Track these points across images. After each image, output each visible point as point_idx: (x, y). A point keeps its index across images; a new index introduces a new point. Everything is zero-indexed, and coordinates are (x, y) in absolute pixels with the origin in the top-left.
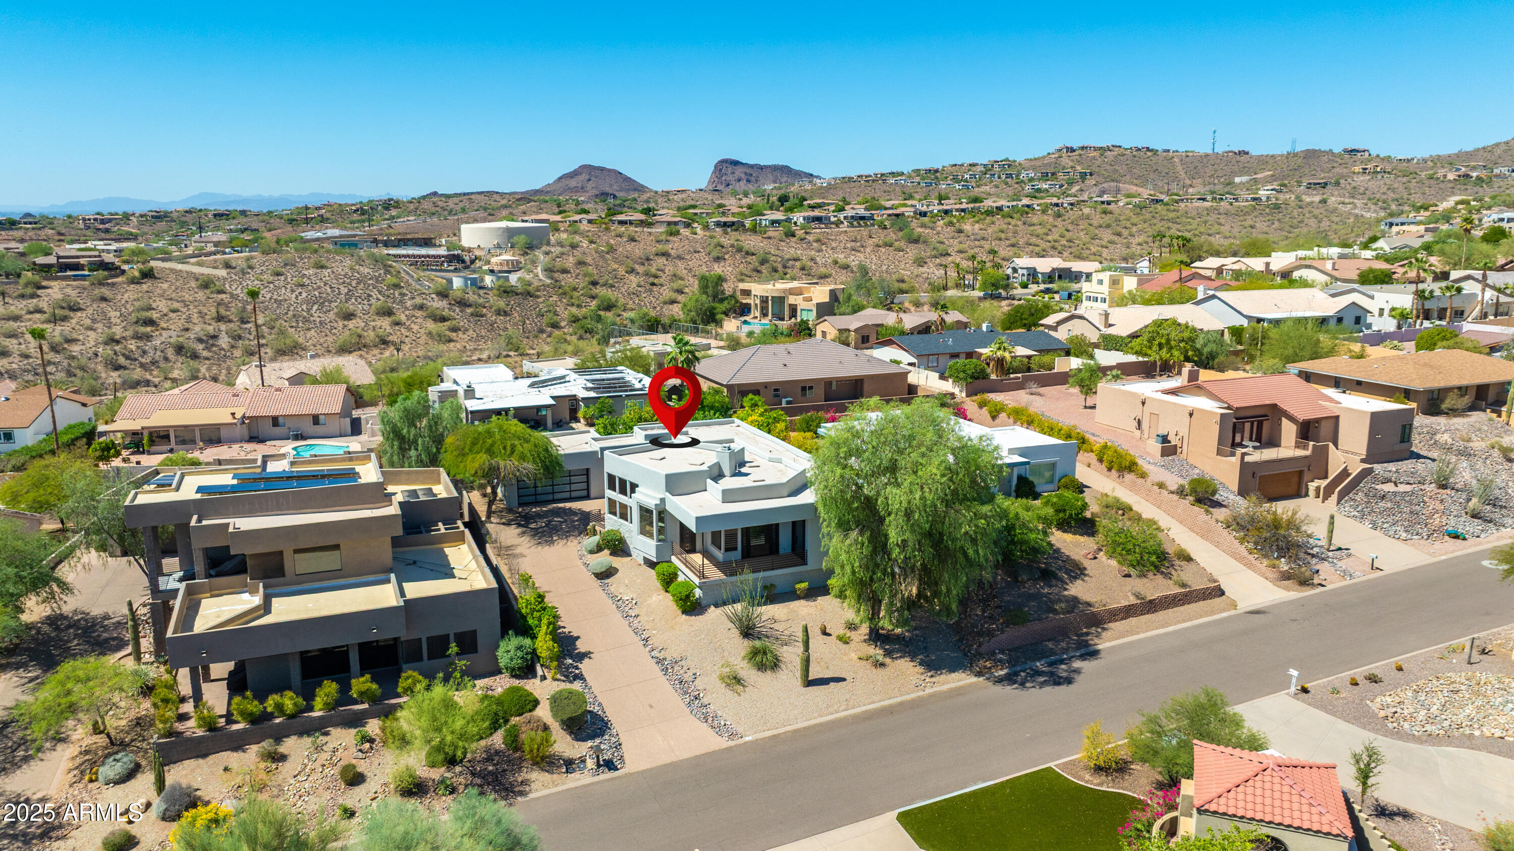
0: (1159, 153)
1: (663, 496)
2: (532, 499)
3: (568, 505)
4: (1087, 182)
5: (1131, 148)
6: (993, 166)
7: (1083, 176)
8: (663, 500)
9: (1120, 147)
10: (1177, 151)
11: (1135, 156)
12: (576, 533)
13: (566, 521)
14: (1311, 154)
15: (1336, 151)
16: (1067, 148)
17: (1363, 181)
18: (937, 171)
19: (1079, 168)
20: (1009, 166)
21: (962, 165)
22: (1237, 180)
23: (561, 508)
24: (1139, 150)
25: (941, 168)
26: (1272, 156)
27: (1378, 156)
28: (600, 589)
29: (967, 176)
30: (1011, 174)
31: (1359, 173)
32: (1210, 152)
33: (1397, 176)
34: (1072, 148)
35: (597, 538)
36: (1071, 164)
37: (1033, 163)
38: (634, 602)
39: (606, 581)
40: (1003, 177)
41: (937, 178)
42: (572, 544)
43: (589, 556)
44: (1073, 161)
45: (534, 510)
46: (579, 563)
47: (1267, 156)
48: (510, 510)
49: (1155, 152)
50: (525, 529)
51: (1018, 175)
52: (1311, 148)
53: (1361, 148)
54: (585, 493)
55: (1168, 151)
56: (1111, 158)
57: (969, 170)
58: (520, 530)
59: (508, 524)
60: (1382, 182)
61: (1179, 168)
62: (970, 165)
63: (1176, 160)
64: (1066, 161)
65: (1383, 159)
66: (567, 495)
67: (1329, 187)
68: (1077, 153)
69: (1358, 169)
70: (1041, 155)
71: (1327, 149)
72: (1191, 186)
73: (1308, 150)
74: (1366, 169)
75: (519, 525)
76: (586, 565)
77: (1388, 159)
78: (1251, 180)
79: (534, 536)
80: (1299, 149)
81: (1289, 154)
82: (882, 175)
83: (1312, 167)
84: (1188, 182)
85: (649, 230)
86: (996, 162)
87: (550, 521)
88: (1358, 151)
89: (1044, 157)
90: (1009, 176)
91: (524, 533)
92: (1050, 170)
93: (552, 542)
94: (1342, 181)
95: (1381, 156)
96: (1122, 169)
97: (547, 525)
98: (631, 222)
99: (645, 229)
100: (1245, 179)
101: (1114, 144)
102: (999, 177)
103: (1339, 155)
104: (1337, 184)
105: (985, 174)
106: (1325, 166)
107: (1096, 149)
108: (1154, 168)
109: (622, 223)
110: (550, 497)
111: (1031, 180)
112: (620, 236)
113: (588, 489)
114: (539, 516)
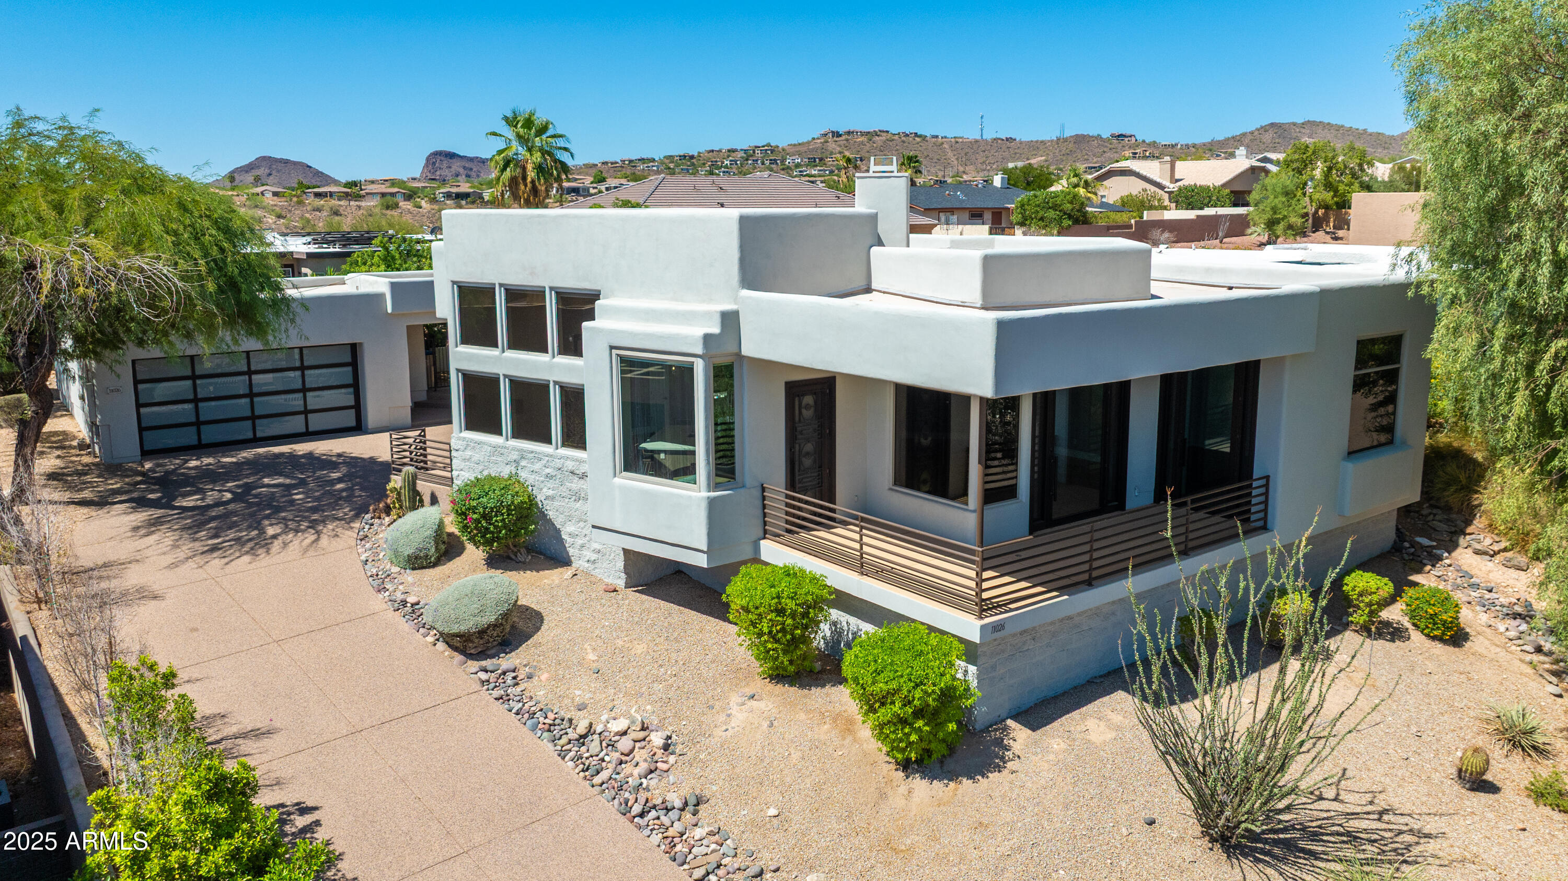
0: (928, 138)
1: (729, 307)
2: (188, 437)
3: (302, 448)
5: (899, 134)
6: (754, 152)
8: (730, 320)
9: (887, 132)
10: (946, 137)
11: (904, 142)
12: (346, 510)
13: (303, 483)
14: (1081, 140)
15: (1104, 136)
16: (833, 132)
18: (692, 157)
20: (772, 151)
21: (720, 151)
22: (1011, 165)
23: (282, 455)
24: (907, 135)
25: (696, 154)
26: (1042, 142)
27: (1144, 141)
28: (487, 697)
29: (727, 162)
30: (775, 160)
31: (1130, 158)
32: (979, 138)
34: (838, 132)
35: (427, 516)
36: (838, 149)
37: (797, 148)
38: (657, 739)
39: (505, 662)
40: (767, 163)
41: (693, 164)
42: (337, 544)
43: (410, 577)
44: (840, 146)
45: (193, 463)
46: (378, 602)
47: (1037, 142)
48: (110, 468)
49: (924, 138)
50: (160, 512)
51: (783, 161)
52: (1080, 133)
53: (1128, 133)
54: (349, 419)
55: (937, 137)
56: (880, 143)
57: (728, 156)
58: (142, 516)
59: (102, 502)
61: (950, 154)
62: (729, 151)
63: (945, 146)
64: (832, 146)
65: (1149, 145)
66: (296, 424)
68: (844, 137)
69: (1128, 153)
70: (805, 141)
71: (1095, 134)
72: (964, 172)
73: (1077, 135)
74: (1136, 153)
75: (141, 503)
76: (414, 611)
77: (1154, 144)
79: (193, 529)
80: (1068, 134)
81: (1058, 139)
82: (631, 161)
83: (1084, 152)
84: (961, 169)
85: (357, 203)
86: (756, 147)
87: (248, 488)
88: (1125, 136)
89: (808, 143)
90: (774, 162)
91: (153, 525)
92: (817, 155)
93: (263, 543)
95: (1147, 141)
97: (237, 498)
98: (331, 194)
99: (352, 203)
100: (1018, 164)
101: (881, 129)
102: (763, 164)
103: (1107, 140)
105: (747, 160)
106: (1097, 150)
107: (863, 134)
108: (925, 154)
109: (318, 195)
110: (244, 431)
111: (798, 166)
112: (319, 210)
113: (358, 407)
114: (212, 476)
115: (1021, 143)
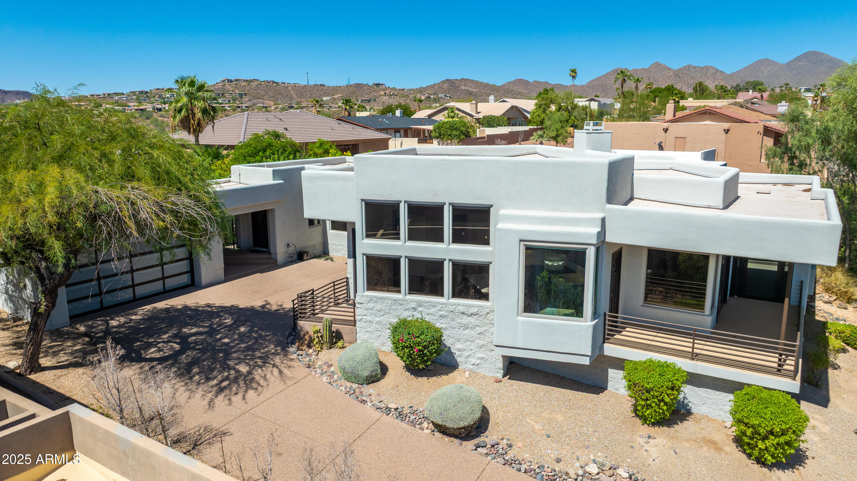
0: (280, 84)
4: (244, 99)
5: (264, 81)
7: (241, 95)
9: (258, 80)
10: (289, 84)
11: (267, 85)
14: (358, 86)
15: (370, 85)
16: (228, 80)
17: (386, 99)
18: (147, 92)
19: (237, 91)
22: (325, 99)
23: (168, 310)
24: (268, 82)
25: (149, 91)
26: (339, 87)
27: (389, 87)
28: (497, 464)
31: (383, 95)
32: (307, 84)
33: (400, 97)
34: (231, 80)
36: (232, 89)
41: (148, 96)
42: (298, 373)
43: (372, 389)
44: (232, 87)
45: (114, 323)
46: (372, 411)
47: (336, 87)
49: (278, 83)
52: (357, 82)
53: (381, 83)
55: (285, 83)
56: (254, 86)
60: (395, 100)
61: (292, 92)
63: (289, 88)
64: (228, 87)
65: (392, 89)
67: (371, 102)
68: (234, 83)
69: (382, 93)
70: (212, 84)
71: (365, 83)
73: (356, 84)
74: (386, 93)
77: (394, 89)
78: (332, 99)
80: (352, 83)
81: (347, 86)
83: (361, 92)
88: (380, 85)
89: (214, 85)
92: (220, 92)
94: (377, 99)
95: (391, 87)
96: (262, 93)
100: (328, 98)
101: (254, 78)
103: (372, 86)
104: (375, 100)
106: (367, 91)
107: (244, 81)
108: (279, 92)
110: (133, 294)
115: (329, 87)
